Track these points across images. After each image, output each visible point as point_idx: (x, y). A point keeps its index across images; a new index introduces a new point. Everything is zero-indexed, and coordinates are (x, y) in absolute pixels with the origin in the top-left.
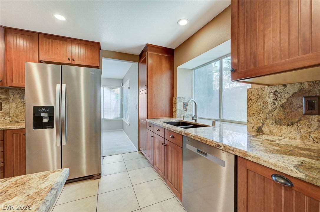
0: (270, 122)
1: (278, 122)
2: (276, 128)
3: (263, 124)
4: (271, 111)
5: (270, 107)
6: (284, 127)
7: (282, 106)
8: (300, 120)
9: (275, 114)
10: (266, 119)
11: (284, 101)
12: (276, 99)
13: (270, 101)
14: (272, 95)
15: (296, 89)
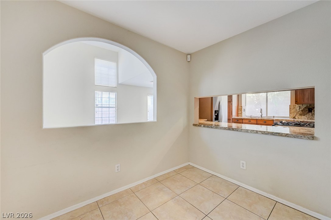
0: (298, 115)
1: (301, 115)
2: (300, 117)
3: (296, 116)
4: (299, 112)
5: (298, 111)
6: (302, 116)
7: (302, 110)
8: (307, 114)
9: (299, 113)
10: (297, 114)
11: (302, 109)
12: (300, 109)
13: (298, 109)
14: (298, 107)
15: (306, 106)
